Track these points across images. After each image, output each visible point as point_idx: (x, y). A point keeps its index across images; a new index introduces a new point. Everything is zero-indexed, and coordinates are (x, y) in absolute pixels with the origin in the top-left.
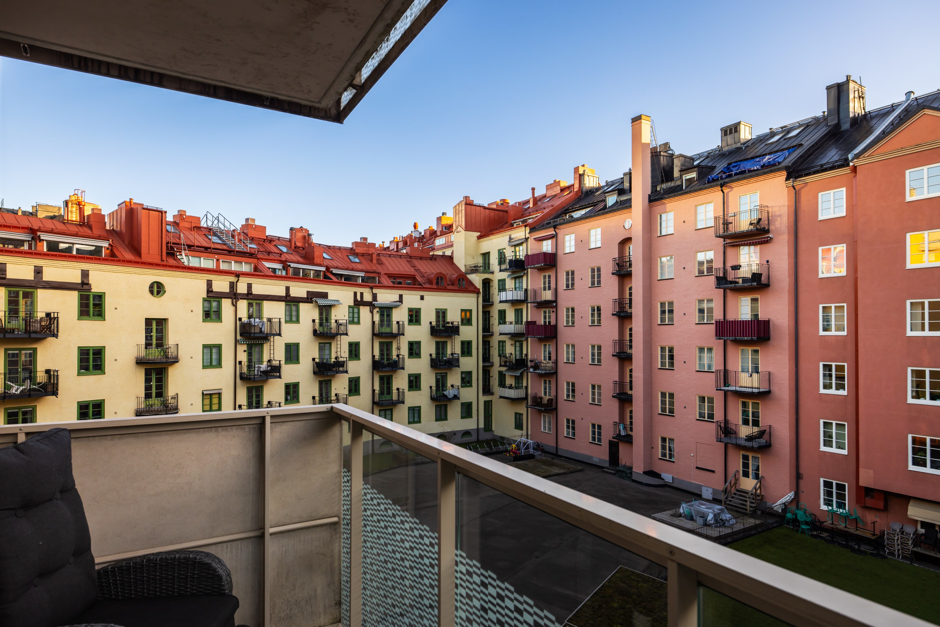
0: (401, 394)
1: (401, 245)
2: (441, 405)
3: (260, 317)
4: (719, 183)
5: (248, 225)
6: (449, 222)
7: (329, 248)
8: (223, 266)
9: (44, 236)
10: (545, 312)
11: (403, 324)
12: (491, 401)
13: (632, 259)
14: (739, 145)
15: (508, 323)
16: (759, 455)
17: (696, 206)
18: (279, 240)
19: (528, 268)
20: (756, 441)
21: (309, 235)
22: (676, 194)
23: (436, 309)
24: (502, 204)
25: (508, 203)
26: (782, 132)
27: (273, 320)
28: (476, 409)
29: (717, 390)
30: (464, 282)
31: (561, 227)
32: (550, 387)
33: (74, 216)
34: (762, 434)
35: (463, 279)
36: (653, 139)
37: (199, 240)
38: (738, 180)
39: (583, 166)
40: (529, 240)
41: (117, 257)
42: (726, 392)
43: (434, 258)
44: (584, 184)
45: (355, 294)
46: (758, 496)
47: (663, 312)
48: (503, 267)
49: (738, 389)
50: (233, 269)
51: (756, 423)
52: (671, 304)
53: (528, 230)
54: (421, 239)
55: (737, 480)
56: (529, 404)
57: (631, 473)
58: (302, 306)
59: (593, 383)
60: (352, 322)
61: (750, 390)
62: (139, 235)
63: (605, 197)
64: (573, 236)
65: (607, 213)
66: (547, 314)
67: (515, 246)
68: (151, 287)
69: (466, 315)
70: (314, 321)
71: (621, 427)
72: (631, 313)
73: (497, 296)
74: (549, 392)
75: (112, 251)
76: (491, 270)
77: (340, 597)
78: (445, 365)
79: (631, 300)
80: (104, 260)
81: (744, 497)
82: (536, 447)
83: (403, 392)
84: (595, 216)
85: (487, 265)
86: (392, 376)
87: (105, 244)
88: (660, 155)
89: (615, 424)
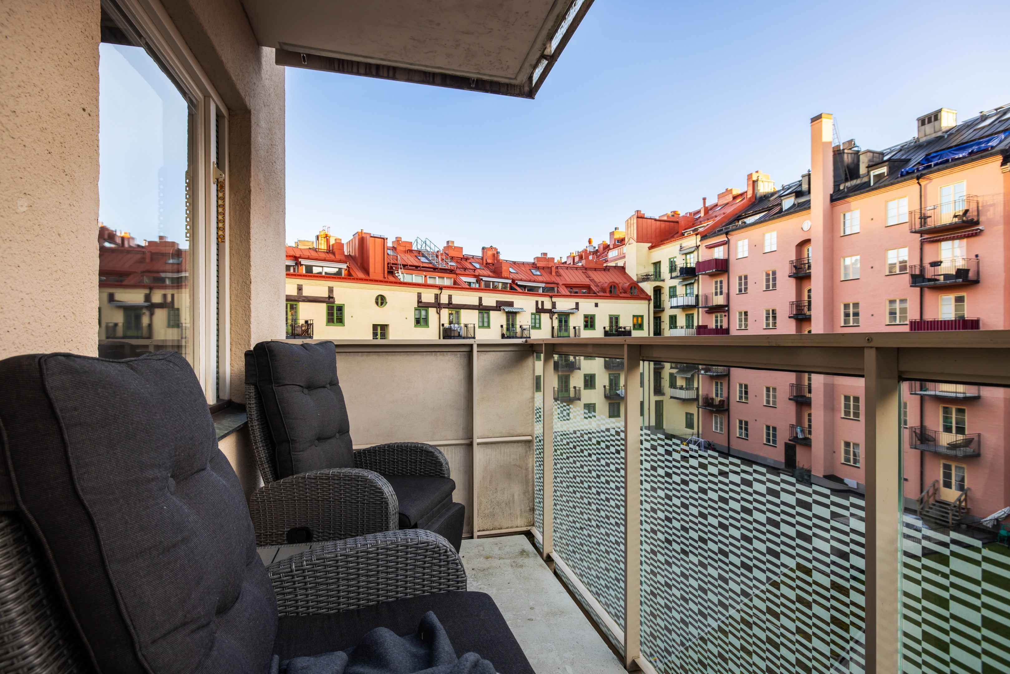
0: (577, 392)
1: (577, 259)
2: (613, 403)
3: (458, 323)
4: (915, 175)
5: (449, 246)
6: (622, 236)
7: (515, 264)
8: (430, 281)
9: (303, 262)
10: (717, 317)
11: (579, 329)
12: (662, 401)
13: (810, 261)
14: (939, 134)
15: (678, 327)
16: (964, 466)
17: (887, 202)
18: (473, 258)
19: (699, 275)
20: (960, 450)
21: (498, 253)
22: (862, 191)
23: (610, 315)
24: (673, 216)
25: (679, 214)
26: (996, 114)
27: (469, 326)
28: (648, 408)
29: (911, 394)
30: (636, 291)
31: (734, 233)
32: (721, 389)
33: (323, 246)
34: (968, 442)
35: (635, 287)
36: (836, 136)
37: (411, 260)
38: (939, 170)
39: (757, 172)
40: (700, 248)
41: (352, 276)
42: (922, 398)
43: (607, 269)
44: (758, 190)
45: (537, 302)
46: (963, 509)
47: (847, 315)
48: (674, 274)
49: (938, 393)
50: (437, 283)
51: (961, 430)
52: (856, 305)
53: (699, 237)
54: (596, 252)
55: (936, 491)
56: (700, 404)
57: (810, 476)
58: (492, 313)
59: (768, 386)
60: (534, 327)
61: (954, 395)
62: (368, 258)
63: (781, 201)
64: (746, 242)
65: (783, 216)
66: (719, 319)
67: (686, 254)
68: (377, 299)
69: (637, 320)
70: (502, 326)
71: (799, 430)
72: (810, 315)
73: (667, 302)
74: (721, 394)
75: (349, 271)
76: (662, 278)
77: (534, 505)
78: (618, 366)
79: (810, 303)
80: (343, 278)
81: (945, 508)
82: (707, 446)
83: (580, 390)
84: (769, 220)
85: (658, 273)
86: (569, 375)
87: (344, 266)
88: (844, 153)
89: (792, 426)
